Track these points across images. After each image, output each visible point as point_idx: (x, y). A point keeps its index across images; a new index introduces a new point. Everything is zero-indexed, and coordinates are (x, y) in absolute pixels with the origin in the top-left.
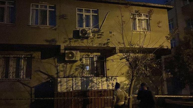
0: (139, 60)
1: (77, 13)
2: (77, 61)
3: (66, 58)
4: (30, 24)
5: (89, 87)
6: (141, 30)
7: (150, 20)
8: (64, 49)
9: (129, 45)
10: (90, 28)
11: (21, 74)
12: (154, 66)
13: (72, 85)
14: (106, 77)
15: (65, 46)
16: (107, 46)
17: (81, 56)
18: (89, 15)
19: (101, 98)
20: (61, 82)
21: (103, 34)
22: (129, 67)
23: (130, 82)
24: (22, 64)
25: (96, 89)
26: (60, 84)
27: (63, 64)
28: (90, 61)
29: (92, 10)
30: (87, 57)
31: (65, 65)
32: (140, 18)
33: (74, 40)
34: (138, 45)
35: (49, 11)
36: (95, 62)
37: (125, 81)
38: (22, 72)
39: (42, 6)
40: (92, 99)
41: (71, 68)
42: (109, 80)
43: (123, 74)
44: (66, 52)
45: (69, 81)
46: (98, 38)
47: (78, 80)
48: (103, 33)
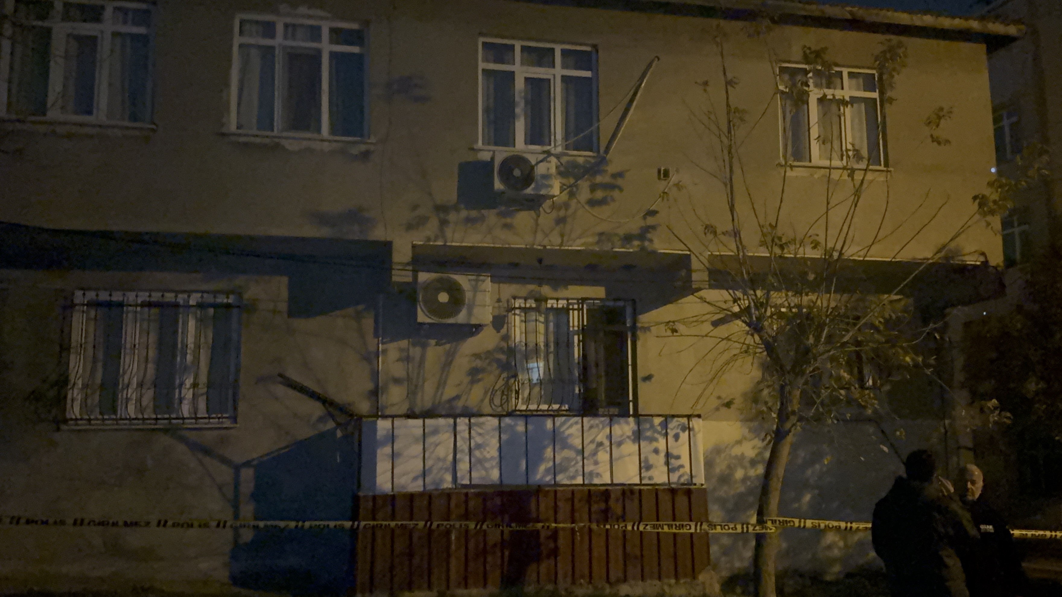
0: (821, 327)
1: (482, 65)
2: (478, 328)
3: (419, 310)
4: (233, 128)
5: (542, 468)
6: (836, 163)
7: (887, 106)
8: (408, 264)
9: (763, 244)
10: (553, 151)
11: (184, 391)
12: (908, 359)
13: (451, 457)
14: (636, 415)
15: (414, 247)
16: (643, 249)
17: (499, 301)
18: (549, 80)
19: (608, 527)
20: (392, 438)
21: (620, 182)
22: (765, 367)
23: (765, 448)
24: (191, 340)
25: (579, 480)
26: (387, 450)
27: (404, 343)
28: (547, 329)
29: (563, 51)
30: (531, 309)
31: (416, 352)
32: (829, 93)
33: (464, 213)
34: (816, 245)
35: (333, 55)
36: (576, 338)
37: (739, 442)
38: (189, 382)
39: (294, 26)
40: (556, 531)
41: (447, 364)
42: (649, 434)
43: (728, 405)
44: (423, 277)
45: (436, 431)
46: (592, 203)
47: (480, 431)
48: (620, 175)
